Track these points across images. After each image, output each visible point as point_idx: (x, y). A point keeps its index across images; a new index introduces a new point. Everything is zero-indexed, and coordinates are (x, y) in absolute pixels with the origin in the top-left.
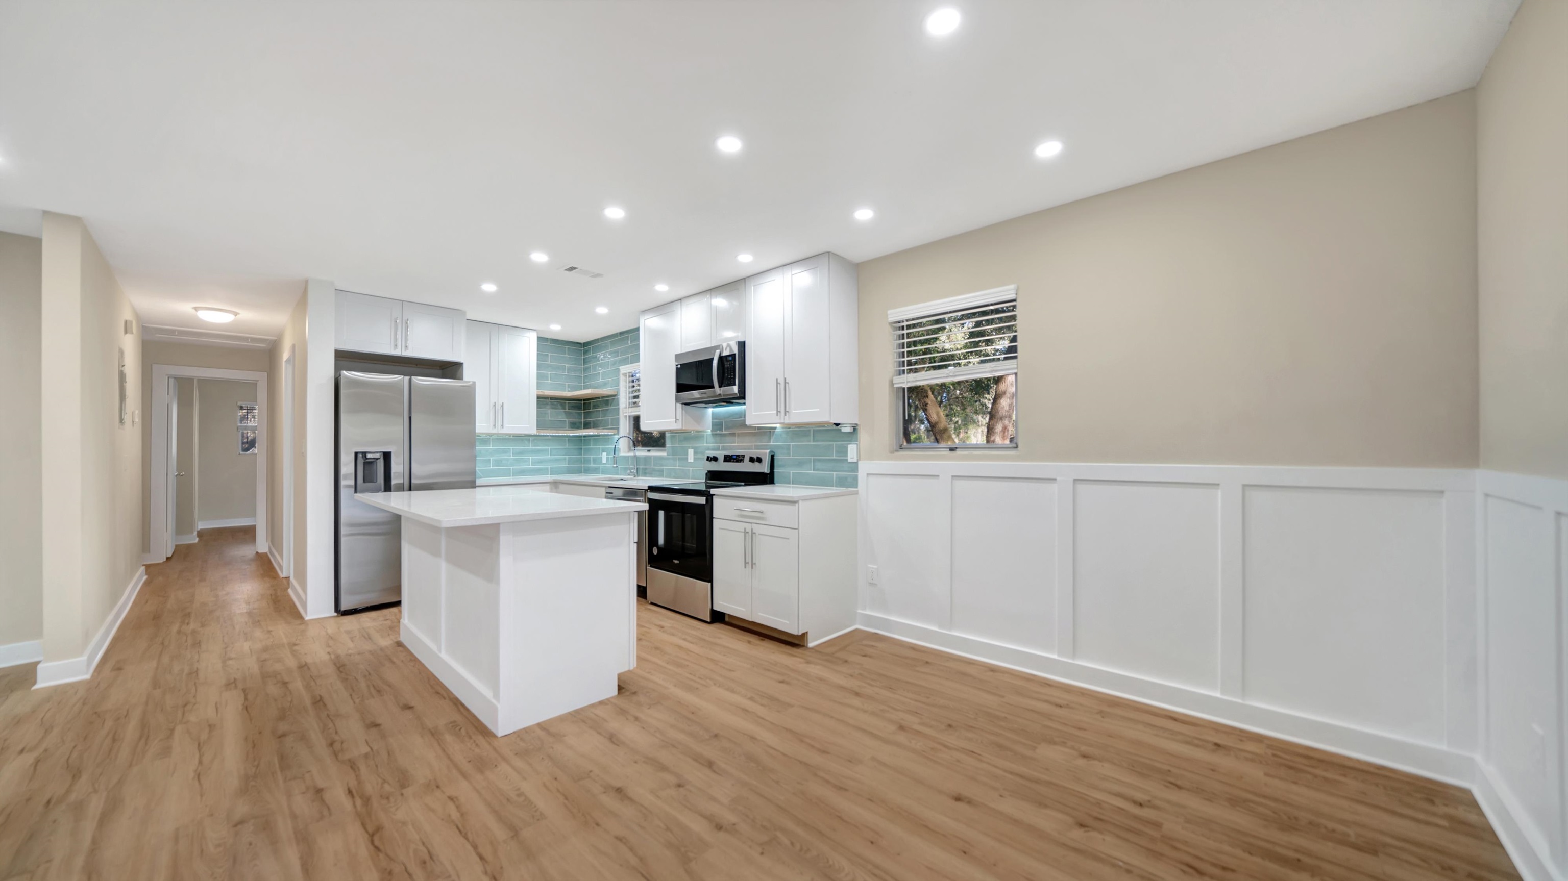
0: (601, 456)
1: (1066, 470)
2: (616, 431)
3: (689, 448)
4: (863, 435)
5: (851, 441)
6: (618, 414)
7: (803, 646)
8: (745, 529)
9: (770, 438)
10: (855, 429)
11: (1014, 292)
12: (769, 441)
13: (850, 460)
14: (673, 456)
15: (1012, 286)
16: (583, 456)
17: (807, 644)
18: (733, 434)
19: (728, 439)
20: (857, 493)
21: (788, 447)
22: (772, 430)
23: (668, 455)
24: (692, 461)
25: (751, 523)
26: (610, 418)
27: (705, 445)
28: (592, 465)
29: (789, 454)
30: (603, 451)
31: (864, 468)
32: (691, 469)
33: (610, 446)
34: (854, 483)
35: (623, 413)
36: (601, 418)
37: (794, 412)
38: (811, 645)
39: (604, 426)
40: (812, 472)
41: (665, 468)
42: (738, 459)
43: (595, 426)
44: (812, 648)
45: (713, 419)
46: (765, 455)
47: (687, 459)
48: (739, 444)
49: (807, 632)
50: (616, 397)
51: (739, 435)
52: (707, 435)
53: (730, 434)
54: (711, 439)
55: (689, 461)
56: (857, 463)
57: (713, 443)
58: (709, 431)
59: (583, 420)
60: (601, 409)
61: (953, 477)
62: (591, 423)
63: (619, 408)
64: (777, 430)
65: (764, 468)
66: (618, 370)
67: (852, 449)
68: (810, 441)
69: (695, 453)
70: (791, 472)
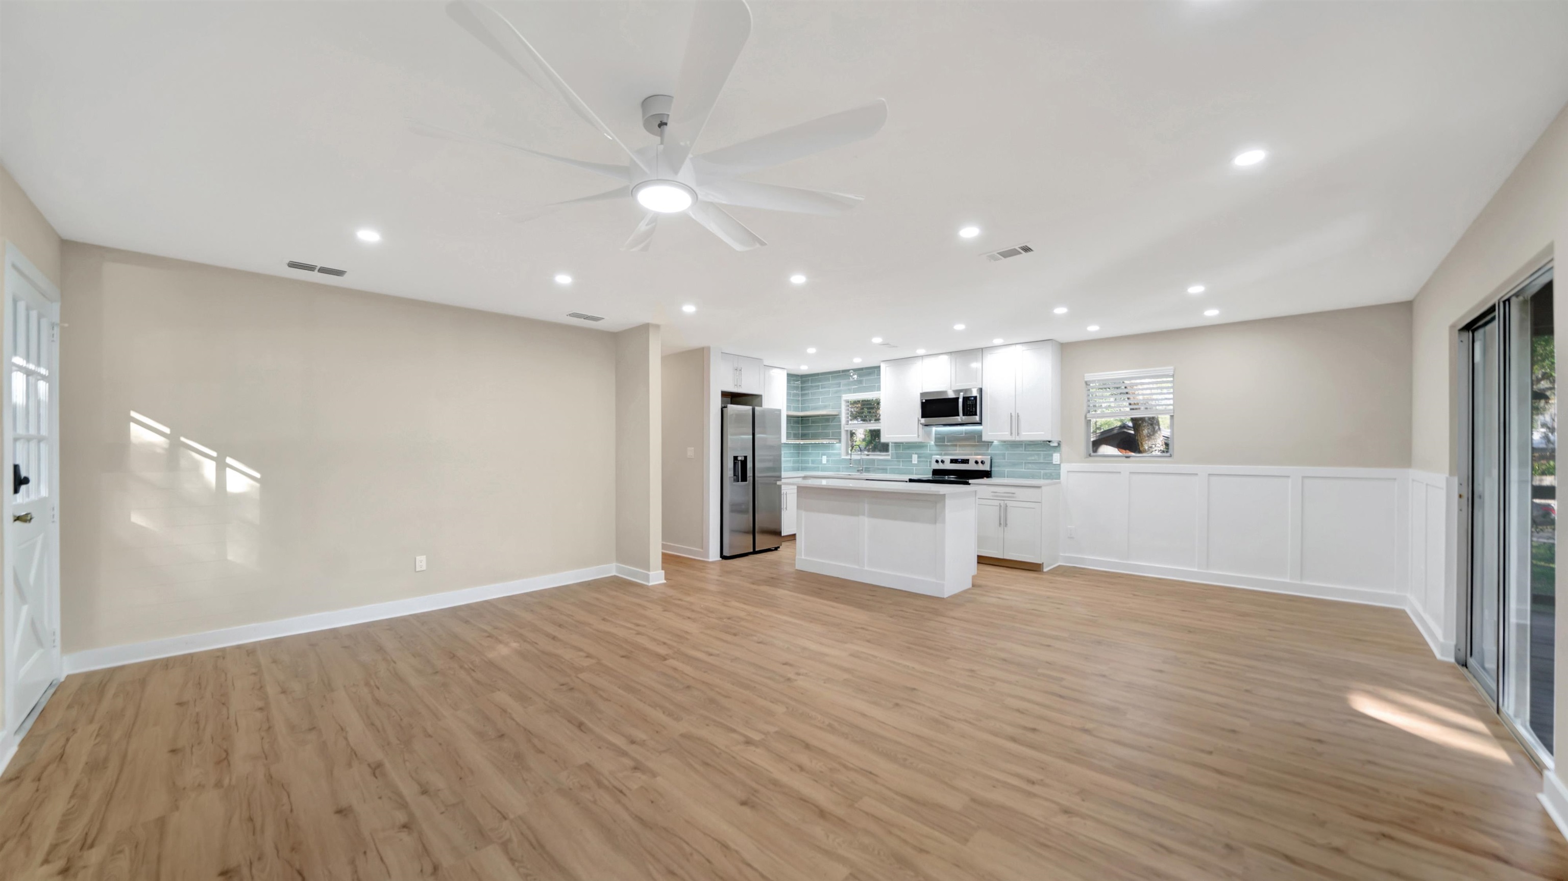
0: (820, 458)
1: (1203, 469)
2: (838, 441)
3: (913, 453)
4: (1064, 448)
5: (1055, 452)
6: (840, 428)
7: (1040, 571)
8: (1000, 504)
9: (988, 448)
10: (1059, 444)
11: (1172, 370)
12: (988, 450)
13: (1054, 463)
14: (897, 458)
15: (1172, 367)
16: (800, 458)
17: (1043, 569)
18: (956, 446)
19: (950, 448)
20: (1060, 483)
21: (1004, 455)
22: (990, 444)
23: (891, 458)
24: (916, 462)
25: (1003, 500)
26: (831, 431)
27: (929, 452)
28: (810, 465)
29: (1005, 459)
30: (824, 455)
31: (1064, 468)
32: (914, 468)
33: (831, 451)
34: (1058, 476)
35: (844, 428)
36: (820, 431)
37: (1023, 433)
38: (1045, 570)
39: (826, 436)
40: (1024, 470)
41: (888, 467)
42: (966, 461)
43: (815, 436)
44: (1046, 572)
45: (936, 434)
46: (987, 459)
47: (911, 461)
48: (960, 452)
49: (1043, 563)
50: (838, 416)
51: (960, 446)
52: (930, 445)
53: (952, 445)
54: (935, 448)
55: (913, 462)
56: (1060, 465)
57: (936, 451)
58: (933, 443)
59: (800, 432)
60: (820, 424)
61: (1130, 473)
62: (809, 434)
63: (840, 425)
64: (994, 443)
65: (986, 467)
66: (840, 397)
67: (1056, 458)
68: (1022, 451)
69: (919, 457)
70: (1006, 470)
